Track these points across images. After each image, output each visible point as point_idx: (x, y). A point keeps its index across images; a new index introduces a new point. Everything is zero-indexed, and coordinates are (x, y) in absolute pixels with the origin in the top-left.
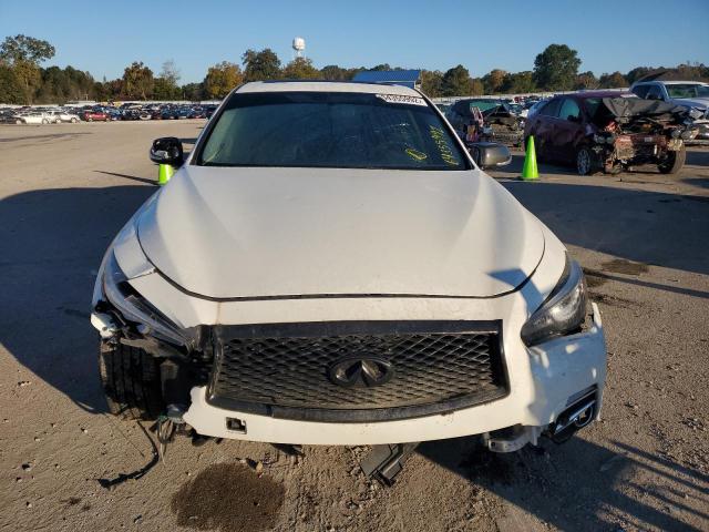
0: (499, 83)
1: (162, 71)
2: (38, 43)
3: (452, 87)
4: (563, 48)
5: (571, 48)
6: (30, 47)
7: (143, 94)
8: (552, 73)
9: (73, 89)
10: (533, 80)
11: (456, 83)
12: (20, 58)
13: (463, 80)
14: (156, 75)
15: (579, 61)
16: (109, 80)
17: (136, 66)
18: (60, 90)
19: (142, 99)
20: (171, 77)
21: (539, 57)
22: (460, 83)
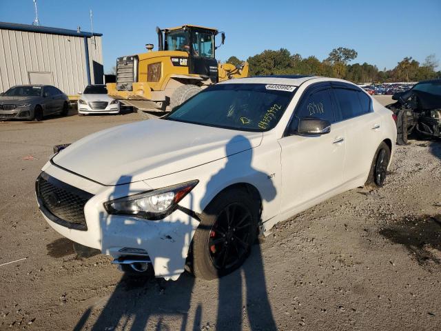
1: (425, 62)
2: (349, 51)
6: (344, 54)
7: (407, 78)
9: (364, 76)
12: (338, 60)
14: (420, 65)
16: (387, 70)
17: (407, 60)
18: (357, 76)
19: (406, 81)
20: (431, 66)
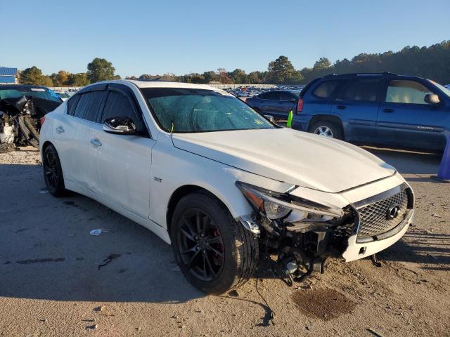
0: (65, 79)
3: (31, 80)
4: (103, 61)
5: (108, 61)
8: (99, 75)
10: (88, 79)
11: (32, 78)
13: (38, 76)
15: (113, 69)
21: (90, 65)
22: (36, 78)
